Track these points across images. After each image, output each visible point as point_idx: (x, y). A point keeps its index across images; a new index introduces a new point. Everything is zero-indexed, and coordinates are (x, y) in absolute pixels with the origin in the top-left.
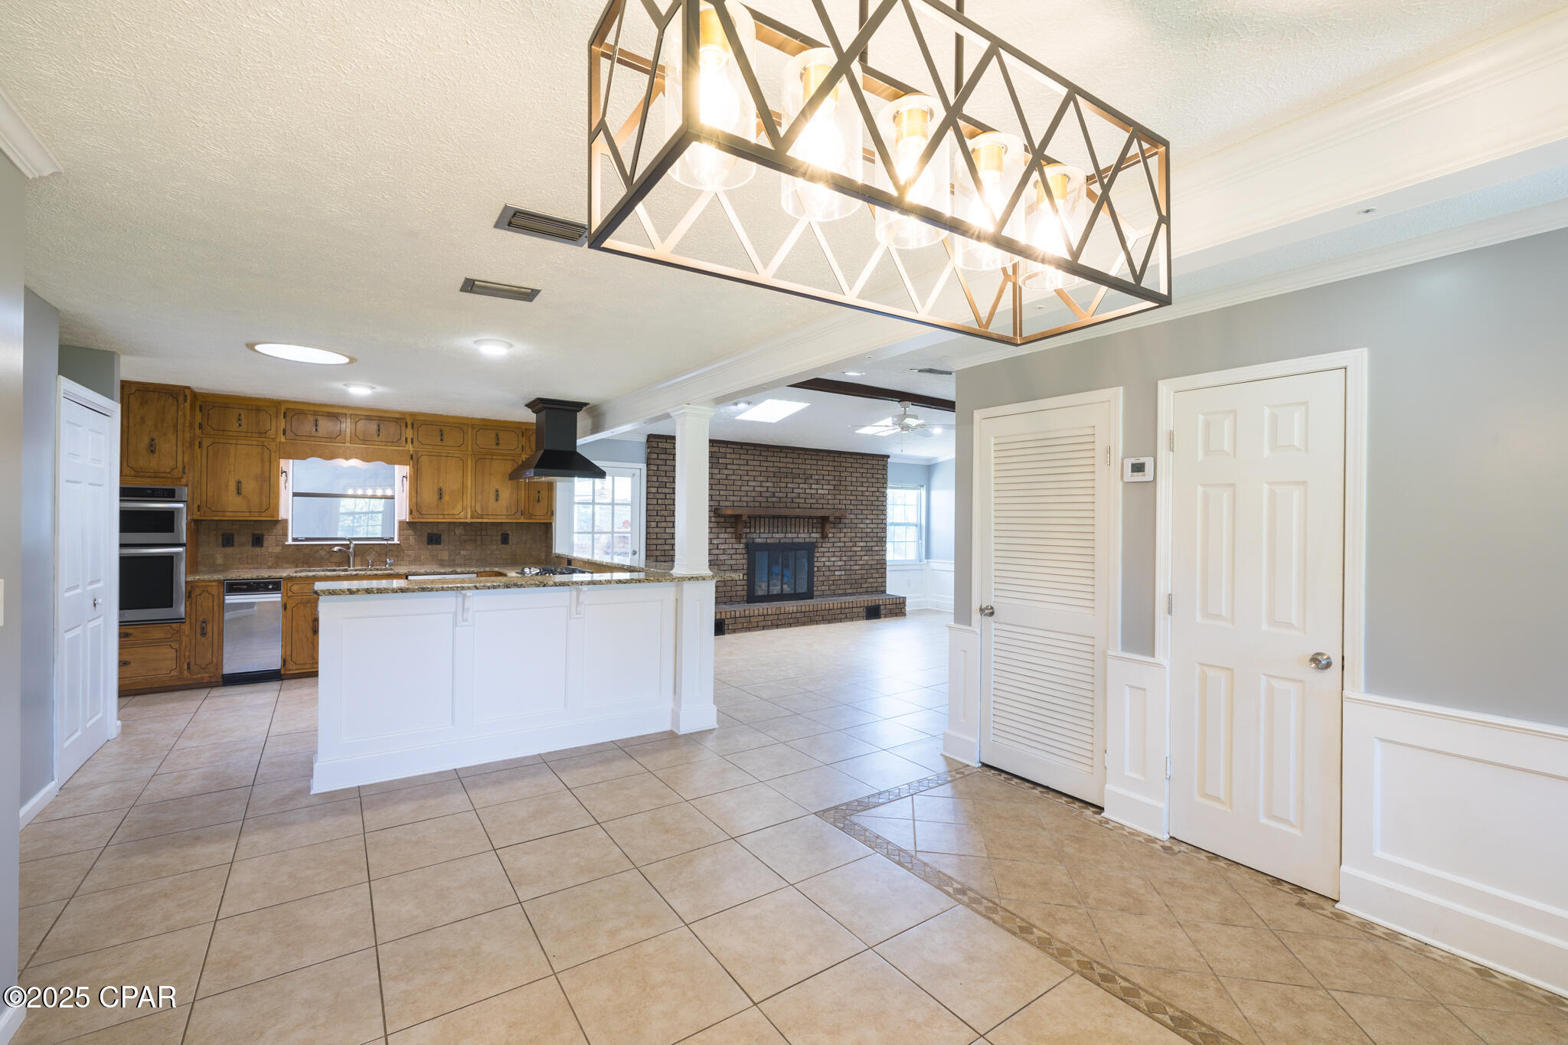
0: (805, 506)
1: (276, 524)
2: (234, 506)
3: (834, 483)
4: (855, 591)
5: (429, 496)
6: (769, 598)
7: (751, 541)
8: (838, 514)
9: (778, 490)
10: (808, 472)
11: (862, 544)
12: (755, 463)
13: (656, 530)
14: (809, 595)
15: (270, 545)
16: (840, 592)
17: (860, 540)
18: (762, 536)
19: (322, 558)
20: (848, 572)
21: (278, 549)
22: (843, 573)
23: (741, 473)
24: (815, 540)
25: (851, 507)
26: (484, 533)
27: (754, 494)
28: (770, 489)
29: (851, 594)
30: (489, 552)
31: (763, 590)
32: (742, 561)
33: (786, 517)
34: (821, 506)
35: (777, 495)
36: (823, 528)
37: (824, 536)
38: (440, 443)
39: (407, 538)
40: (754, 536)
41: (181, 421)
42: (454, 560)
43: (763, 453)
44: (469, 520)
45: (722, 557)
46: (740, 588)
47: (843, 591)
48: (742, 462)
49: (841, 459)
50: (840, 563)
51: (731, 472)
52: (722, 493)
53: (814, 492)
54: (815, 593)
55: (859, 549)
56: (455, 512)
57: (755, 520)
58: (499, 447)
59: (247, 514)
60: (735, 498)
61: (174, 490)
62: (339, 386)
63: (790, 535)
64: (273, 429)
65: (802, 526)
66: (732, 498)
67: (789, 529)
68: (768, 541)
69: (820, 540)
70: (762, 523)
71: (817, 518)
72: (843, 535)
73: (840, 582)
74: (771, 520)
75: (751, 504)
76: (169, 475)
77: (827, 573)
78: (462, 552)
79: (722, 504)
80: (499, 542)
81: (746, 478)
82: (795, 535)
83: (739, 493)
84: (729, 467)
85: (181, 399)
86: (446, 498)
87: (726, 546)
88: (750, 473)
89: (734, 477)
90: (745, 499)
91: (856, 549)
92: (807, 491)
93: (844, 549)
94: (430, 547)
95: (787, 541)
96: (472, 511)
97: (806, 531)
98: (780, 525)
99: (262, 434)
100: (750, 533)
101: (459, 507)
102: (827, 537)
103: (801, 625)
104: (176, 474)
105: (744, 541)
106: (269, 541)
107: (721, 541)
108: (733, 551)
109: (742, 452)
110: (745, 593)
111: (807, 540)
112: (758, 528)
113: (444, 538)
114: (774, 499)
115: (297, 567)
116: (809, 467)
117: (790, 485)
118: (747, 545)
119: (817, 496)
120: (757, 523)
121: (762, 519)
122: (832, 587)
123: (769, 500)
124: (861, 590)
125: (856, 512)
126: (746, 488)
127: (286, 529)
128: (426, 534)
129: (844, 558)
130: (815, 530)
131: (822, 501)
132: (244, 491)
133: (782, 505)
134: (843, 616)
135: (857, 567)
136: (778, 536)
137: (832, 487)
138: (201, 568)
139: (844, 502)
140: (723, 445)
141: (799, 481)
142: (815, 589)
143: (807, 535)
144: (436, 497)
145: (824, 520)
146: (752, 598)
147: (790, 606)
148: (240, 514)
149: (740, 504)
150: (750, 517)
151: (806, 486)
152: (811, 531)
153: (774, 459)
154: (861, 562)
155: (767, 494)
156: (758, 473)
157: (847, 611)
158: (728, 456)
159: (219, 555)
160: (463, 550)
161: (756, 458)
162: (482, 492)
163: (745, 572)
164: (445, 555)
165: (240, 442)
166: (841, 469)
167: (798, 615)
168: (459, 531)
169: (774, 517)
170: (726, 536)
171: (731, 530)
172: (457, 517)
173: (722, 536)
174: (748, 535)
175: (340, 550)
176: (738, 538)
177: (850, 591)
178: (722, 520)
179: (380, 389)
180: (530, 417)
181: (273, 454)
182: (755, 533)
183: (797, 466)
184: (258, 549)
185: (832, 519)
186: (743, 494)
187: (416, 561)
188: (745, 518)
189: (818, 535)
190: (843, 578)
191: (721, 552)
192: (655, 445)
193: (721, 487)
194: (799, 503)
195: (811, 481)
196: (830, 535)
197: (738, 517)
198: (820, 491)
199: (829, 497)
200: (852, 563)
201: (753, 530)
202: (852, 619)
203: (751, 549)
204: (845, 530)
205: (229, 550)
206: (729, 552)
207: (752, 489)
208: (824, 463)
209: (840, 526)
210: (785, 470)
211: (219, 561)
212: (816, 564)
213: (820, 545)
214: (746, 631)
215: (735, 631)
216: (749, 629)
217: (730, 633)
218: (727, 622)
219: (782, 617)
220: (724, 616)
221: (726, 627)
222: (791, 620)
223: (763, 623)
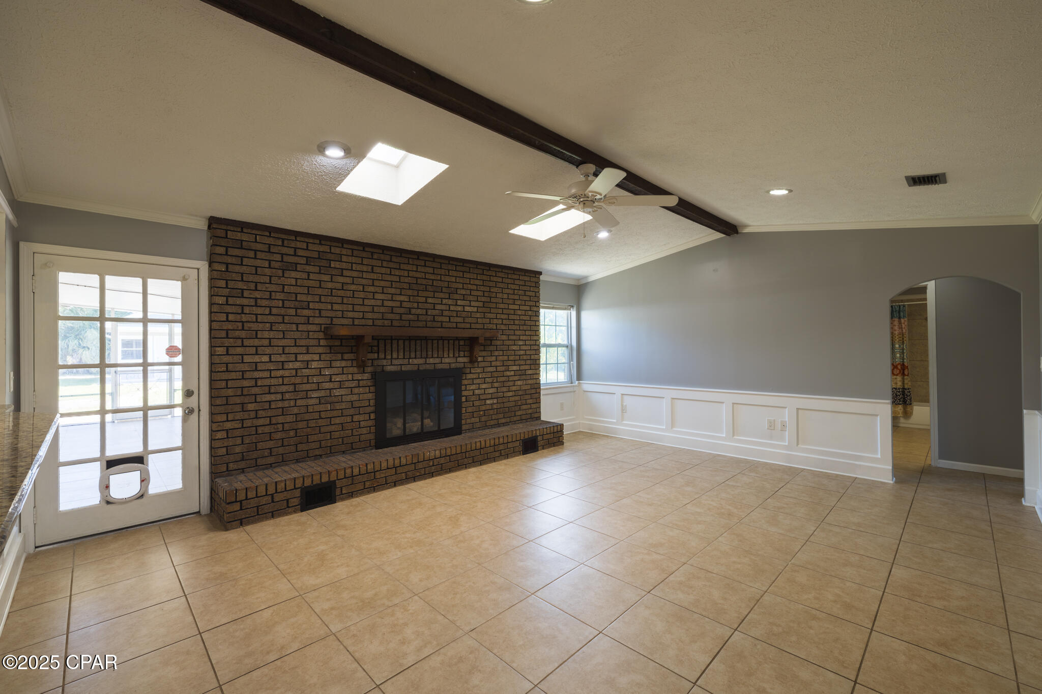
0: (450, 325)
3: (483, 299)
4: (508, 420)
6: (405, 439)
7: (379, 369)
8: (488, 335)
9: (415, 305)
10: (454, 285)
11: (515, 368)
12: (383, 270)
13: (226, 359)
14: (456, 430)
16: (492, 423)
17: (512, 363)
18: (394, 363)
20: (500, 400)
22: (495, 401)
23: (364, 282)
24: (462, 365)
25: (503, 327)
27: (382, 309)
28: (404, 304)
29: (504, 424)
31: (399, 428)
32: (367, 396)
33: (426, 339)
34: (468, 326)
35: (413, 311)
36: (471, 351)
37: (473, 361)
40: (384, 362)
43: (394, 259)
45: (337, 392)
46: (364, 431)
47: (496, 422)
48: (365, 268)
49: (490, 273)
50: (491, 391)
51: (349, 280)
52: (336, 307)
53: (460, 309)
54: (464, 427)
55: (512, 373)
57: (382, 342)
60: (356, 315)
63: (432, 361)
65: (446, 349)
66: (351, 314)
67: (430, 353)
68: (403, 369)
69: (469, 365)
70: (395, 346)
71: (464, 339)
72: (494, 358)
73: (491, 412)
74: (407, 343)
75: (379, 323)
77: (477, 403)
79: (335, 321)
81: (372, 289)
82: (437, 360)
83: (362, 309)
84: (345, 273)
87: (344, 377)
88: (376, 283)
89: (353, 287)
90: (370, 315)
91: (508, 373)
92: (452, 308)
93: (495, 374)
95: (428, 367)
97: (451, 355)
98: (418, 348)
100: (378, 359)
102: (477, 361)
103: (447, 473)
105: (369, 369)
107: (335, 371)
108: (354, 384)
109: (364, 254)
110: (372, 436)
111: (453, 366)
112: (388, 352)
114: (411, 317)
116: (453, 279)
117: (430, 300)
118: (374, 375)
119: (464, 314)
120: (388, 347)
121: (395, 342)
122: (483, 419)
123: (404, 317)
124: (515, 419)
125: (508, 332)
126: (372, 302)
129: (496, 385)
130: (462, 354)
131: (470, 320)
133: (420, 324)
134: (497, 454)
135: (510, 394)
136: (416, 361)
137: (481, 304)
139: (495, 321)
140: (337, 244)
141: (442, 295)
142: (463, 422)
143: (453, 360)
145: (472, 342)
146: (382, 441)
147: (432, 449)
149: (363, 322)
150: (373, 338)
151: (450, 302)
152: (457, 355)
153: (409, 267)
154: (514, 388)
155: (402, 311)
156: (388, 284)
157: (501, 447)
158: (344, 258)
161: (385, 264)
163: (372, 409)
166: (491, 284)
167: (442, 461)
169: (410, 339)
170: (344, 364)
171: (351, 356)
173: (338, 364)
174: (376, 363)
176: (362, 366)
177: (503, 421)
178: (338, 343)
182: (385, 359)
183: (439, 278)
185: (481, 341)
186: (367, 309)
188: (368, 340)
189: (466, 360)
190: (495, 406)
191: (336, 385)
192: (221, 233)
193: (334, 299)
194: (442, 322)
195: (456, 297)
196: (480, 359)
197: (359, 339)
198: (467, 309)
199: (478, 315)
200: (505, 389)
201: (382, 356)
202: (507, 456)
203: (380, 380)
204: (496, 353)
206: (347, 384)
207: (379, 303)
208: (471, 276)
209: (492, 348)
210: (424, 282)
212: (464, 393)
213: (468, 371)
214: (369, 493)
215: (351, 495)
216: (374, 489)
217: (343, 499)
218: (338, 484)
219: (420, 466)
220: (333, 478)
221: (338, 492)
222: (433, 468)
223: (394, 478)
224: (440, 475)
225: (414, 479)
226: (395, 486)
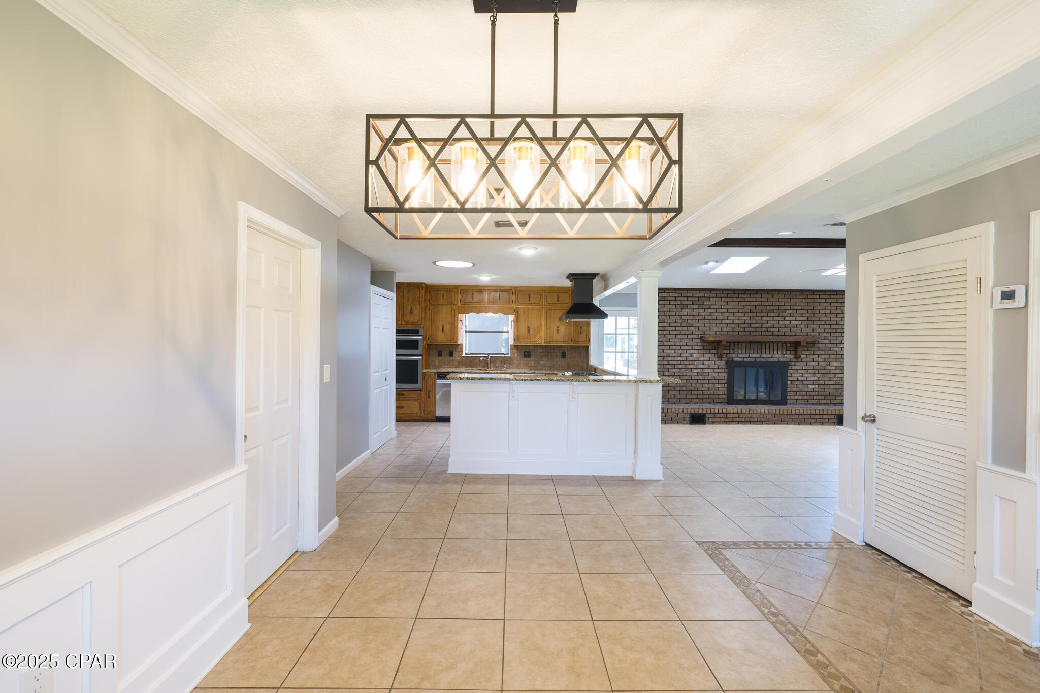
0: (779, 333)
1: (458, 346)
2: (441, 338)
3: (807, 315)
4: (829, 401)
5: (523, 331)
6: (746, 402)
7: (730, 359)
8: (809, 340)
9: (754, 322)
10: (783, 308)
11: (836, 364)
12: (734, 303)
14: (783, 402)
15: (456, 357)
16: (813, 401)
17: (834, 360)
18: (739, 356)
19: (477, 363)
20: (822, 386)
21: (459, 359)
22: (817, 386)
23: (722, 310)
24: (788, 360)
25: (825, 334)
26: (552, 351)
27: (733, 325)
28: (747, 322)
29: (824, 404)
30: (555, 362)
31: (742, 395)
32: (723, 374)
33: (761, 342)
34: (794, 334)
35: (753, 326)
36: (796, 351)
37: (797, 357)
38: (529, 302)
39: (514, 354)
40: (734, 356)
41: (421, 299)
42: (537, 367)
43: (741, 296)
44: (543, 344)
45: (706, 370)
46: (721, 393)
47: (817, 401)
48: (723, 303)
49: (814, 296)
50: (813, 379)
51: (713, 310)
52: (706, 325)
53: (787, 323)
54: (789, 401)
55: (834, 368)
56: (536, 340)
57: (732, 344)
58: (560, 302)
59: (446, 341)
60: (717, 329)
61: (418, 331)
62: (476, 276)
63: (765, 356)
64: (456, 300)
65: (776, 349)
66: (714, 329)
67: (764, 351)
68: (745, 360)
69: (794, 360)
70: (740, 346)
71: (789, 342)
72: (816, 356)
73: (813, 394)
74: (748, 345)
75: (731, 333)
76: (417, 324)
77: (800, 386)
78: (541, 362)
79: (706, 333)
80: (561, 357)
81: (727, 314)
82: (769, 356)
83: (721, 325)
84: (712, 307)
85: (421, 288)
86: (532, 332)
87: (710, 363)
88: (730, 311)
89: (716, 314)
90: (725, 329)
91: (830, 368)
92: (781, 322)
93: (817, 367)
94: (525, 359)
95: (762, 360)
96: (545, 340)
97: (780, 353)
98: (756, 348)
99: (452, 302)
100: (730, 353)
101: (538, 336)
102: (800, 357)
103: (772, 424)
104: (420, 323)
105: (725, 359)
106: (455, 354)
107: (705, 359)
108: (716, 367)
109: (723, 295)
110: (725, 397)
111: (781, 360)
112: (736, 350)
113: (532, 354)
114: (751, 329)
115: (466, 367)
116: (783, 304)
117: (764, 318)
118: (727, 363)
119: (790, 326)
120: (736, 346)
121: (740, 344)
122: (805, 397)
123: (746, 329)
124: (836, 401)
125: (830, 338)
126: (727, 322)
127: (462, 348)
128: (523, 352)
129: (817, 375)
130: (788, 352)
131: (795, 330)
132: (445, 330)
133: (757, 333)
134: (814, 421)
135: (832, 383)
136: (754, 356)
137: (806, 319)
138: (430, 366)
139: (818, 330)
140: (708, 292)
141: (773, 315)
142: (788, 397)
143: (782, 356)
144: (527, 331)
145: (796, 345)
146: (731, 400)
147: (763, 409)
148: (443, 341)
149: (721, 333)
150: (727, 342)
151: (780, 319)
152: (784, 353)
153: (750, 299)
154: (835, 379)
155: (745, 326)
156: (737, 311)
157: (817, 417)
158: (711, 299)
159: (437, 360)
160: (542, 361)
161: (735, 299)
162: (550, 328)
163: (726, 381)
164: (532, 364)
165: (443, 307)
166: (814, 304)
167: (769, 416)
168: (540, 350)
169: (750, 342)
170: (710, 355)
171: (714, 351)
172: (537, 342)
173: (707, 355)
174: (728, 356)
175: (483, 359)
176: (720, 357)
177: (824, 401)
178: (707, 344)
179: (494, 276)
180: (568, 284)
181: (456, 312)
182: (734, 354)
183: (771, 304)
184: (451, 358)
185: (804, 344)
186: (723, 325)
187: (518, 366)
188: (724, 343)
189: (791, 356)
190: (816, 390)
191: (706, 366)
193: (706, 321)
194: (773, 332)
195: (784, 315)
196: (803, 356)
197: (719, 342)
198: (793, 322)
199: (803, 326)
200: (826, 379)
201: (732, 352)
202: (822, 424)
203: (731, 366)
204: (819, 353)
205: (440, 358)
206: (712, 367)
207: (731, 322)
208: (797, 300)
209: (814, 349)
210: (761, 307)
211: (437, 364)
212: (789, 378)
213: (793, 364)
214: (723, 424)
215: (714, 423)
216: (726, 423)
217: (709, 424)
218: (707, 416)
219: (754, 416)
220: (705, 412)
221: (707, 419)
222: (763, 419)
223: (738, 419)
224: (767, 424)
225: (750, 423)
226: (738, 424)
